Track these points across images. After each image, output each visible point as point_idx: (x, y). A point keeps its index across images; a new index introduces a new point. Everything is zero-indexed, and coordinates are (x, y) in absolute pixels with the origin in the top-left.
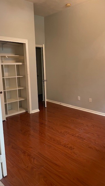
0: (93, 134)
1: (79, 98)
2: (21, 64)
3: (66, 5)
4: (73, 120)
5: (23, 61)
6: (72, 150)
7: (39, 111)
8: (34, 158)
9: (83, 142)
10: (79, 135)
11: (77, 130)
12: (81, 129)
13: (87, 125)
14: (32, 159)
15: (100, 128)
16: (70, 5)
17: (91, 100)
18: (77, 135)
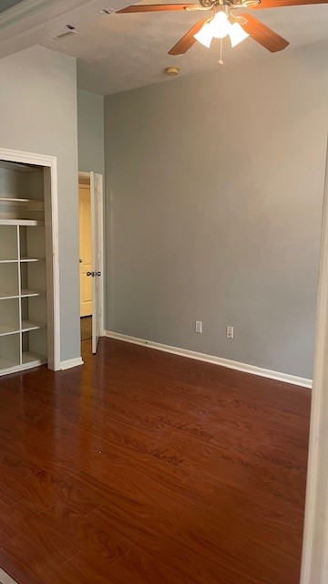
0: (235, 423)
1: (200, 326)
2: (32, 223)
3: (166, 69)
4: (182, 389)
5: (42, 216)
6: (175, 464)
7: (82, 363)
8: (71, 488)
9: (206, 444)
10: (197, 427)
11: (191, 413)
12: (203, 412)
13: (220, 401)
14: (65, 491)
15: (255, 409)
16: (176, 71)
17: (231, 330)
18: (192, 426)
